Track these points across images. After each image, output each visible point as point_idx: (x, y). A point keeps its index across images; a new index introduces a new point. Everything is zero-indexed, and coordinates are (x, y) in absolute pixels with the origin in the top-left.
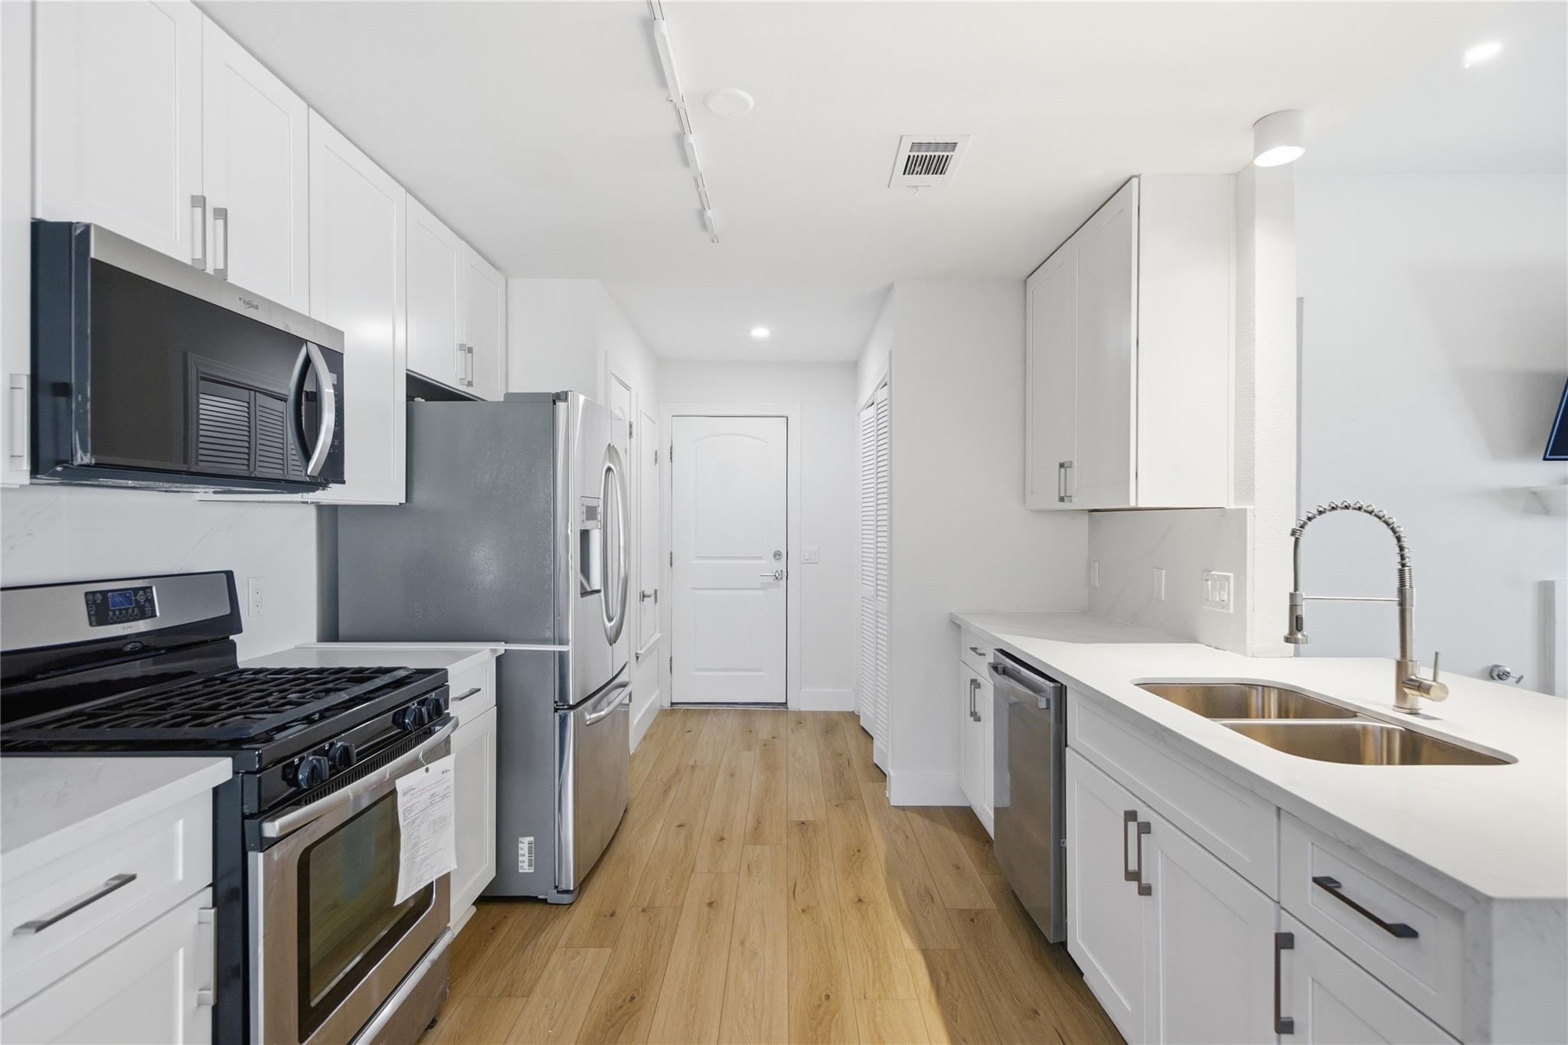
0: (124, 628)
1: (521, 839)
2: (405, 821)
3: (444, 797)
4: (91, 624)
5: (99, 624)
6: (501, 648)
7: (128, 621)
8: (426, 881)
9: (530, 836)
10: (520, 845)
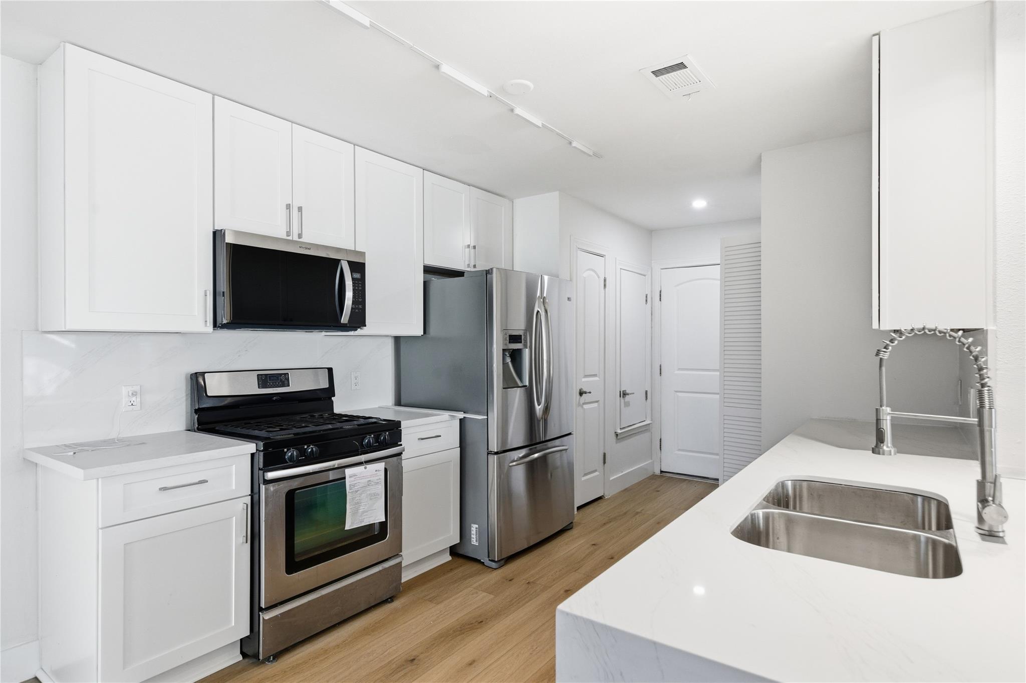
0: (273, 390)
1: (472, 525)
2: (350, 490)
3: (377, 483)
4: (259, 388)
5: (263, 388)
6: (461, 415)
7: (276, 387)
8: (365, 523)
9: (476, 524)
10: (472, 528)
